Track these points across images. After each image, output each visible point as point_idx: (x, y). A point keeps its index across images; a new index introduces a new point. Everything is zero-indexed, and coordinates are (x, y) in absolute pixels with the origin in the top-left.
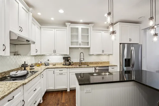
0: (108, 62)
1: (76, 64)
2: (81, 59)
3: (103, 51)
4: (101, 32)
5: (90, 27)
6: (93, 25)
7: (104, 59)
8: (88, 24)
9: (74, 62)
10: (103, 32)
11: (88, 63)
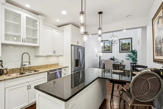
0: (57, 64)
1: (13, 71)
2: (24, 63)
3: (54, 52)
4: (52, 30)
5: (39, 19)
6: (44, 18)
7: (53, 61)
8: (37, 14)
9: (9, 69)
10: (54, 30)
11: (35, 68)
